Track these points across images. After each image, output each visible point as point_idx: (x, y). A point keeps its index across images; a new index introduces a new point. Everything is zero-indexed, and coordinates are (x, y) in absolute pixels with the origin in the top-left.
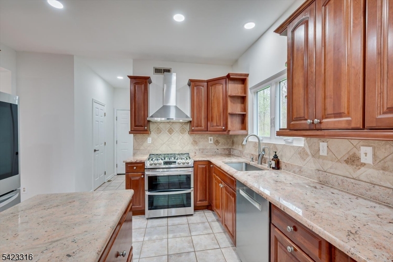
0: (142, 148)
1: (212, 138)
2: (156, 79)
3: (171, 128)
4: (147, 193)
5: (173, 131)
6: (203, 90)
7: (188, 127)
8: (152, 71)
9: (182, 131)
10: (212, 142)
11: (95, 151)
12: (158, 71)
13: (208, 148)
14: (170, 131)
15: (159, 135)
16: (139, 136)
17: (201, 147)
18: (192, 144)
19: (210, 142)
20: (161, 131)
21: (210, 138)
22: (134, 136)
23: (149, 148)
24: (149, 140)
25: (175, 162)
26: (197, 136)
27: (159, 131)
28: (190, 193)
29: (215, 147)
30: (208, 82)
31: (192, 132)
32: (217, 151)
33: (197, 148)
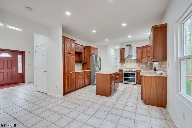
0: (123, 67)
1: (145, 64)
2: (127, 48)
4: (123, 77)
5: (132, 62)
6: (141, 49)
7: (136, 61)
8: (126, 46)
9: (134, 62)
10: (145, 65)
11: (111, 68)
12: (127, 46)
13: (144, 67)
14: (131, 62)
16: (122, 64)
17: (141, 67)
18: (138, 66)
19: (144, 65)
21: (144, 64)
24: (125, 65)
25: (131, 70)
26: (140, 64)
27: (127, 62)
28: (135, 78)
29: (146, 67)
30: (142, 47)
31: (137, 62)
32: (147, 68)
33: (140, 67)
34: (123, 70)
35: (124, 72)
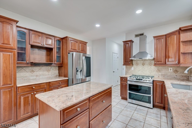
0: (129, 72)
1: (172, 68)
2: (136, 41)
3: (144, 63)
4: (128, 91)
5: (145, 64)
7: (153, 62)
8: (134, 36)
9: (150, 64)
10: (172, 71)
11: (113, 72)
12: (137, 36)
13: (169, 74)
14: (143, 64)
15: (137, 66)
16: (128, 66)
17: (163, 74)
18: (157, 71)
19: (170, 71)
20: (138, 64)
21: (170, 68)
22: (126, 66)
23: (132, 72)
24: (133, 68)
25: (142, 79)
26: (160, 67)
27: (137, 64)
29: (174, 74)
30: (166, 35)
31: (155, 64)
32: (176, 76)
33: (160, 74)
34: (128, 78)
35: (129, 83)
